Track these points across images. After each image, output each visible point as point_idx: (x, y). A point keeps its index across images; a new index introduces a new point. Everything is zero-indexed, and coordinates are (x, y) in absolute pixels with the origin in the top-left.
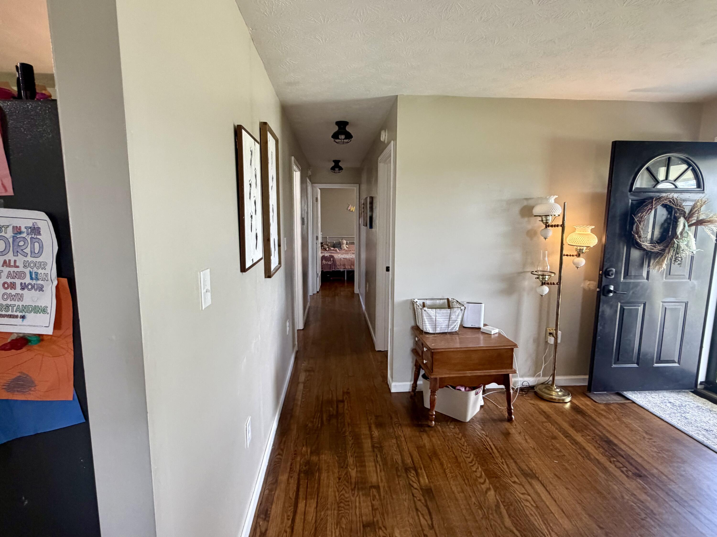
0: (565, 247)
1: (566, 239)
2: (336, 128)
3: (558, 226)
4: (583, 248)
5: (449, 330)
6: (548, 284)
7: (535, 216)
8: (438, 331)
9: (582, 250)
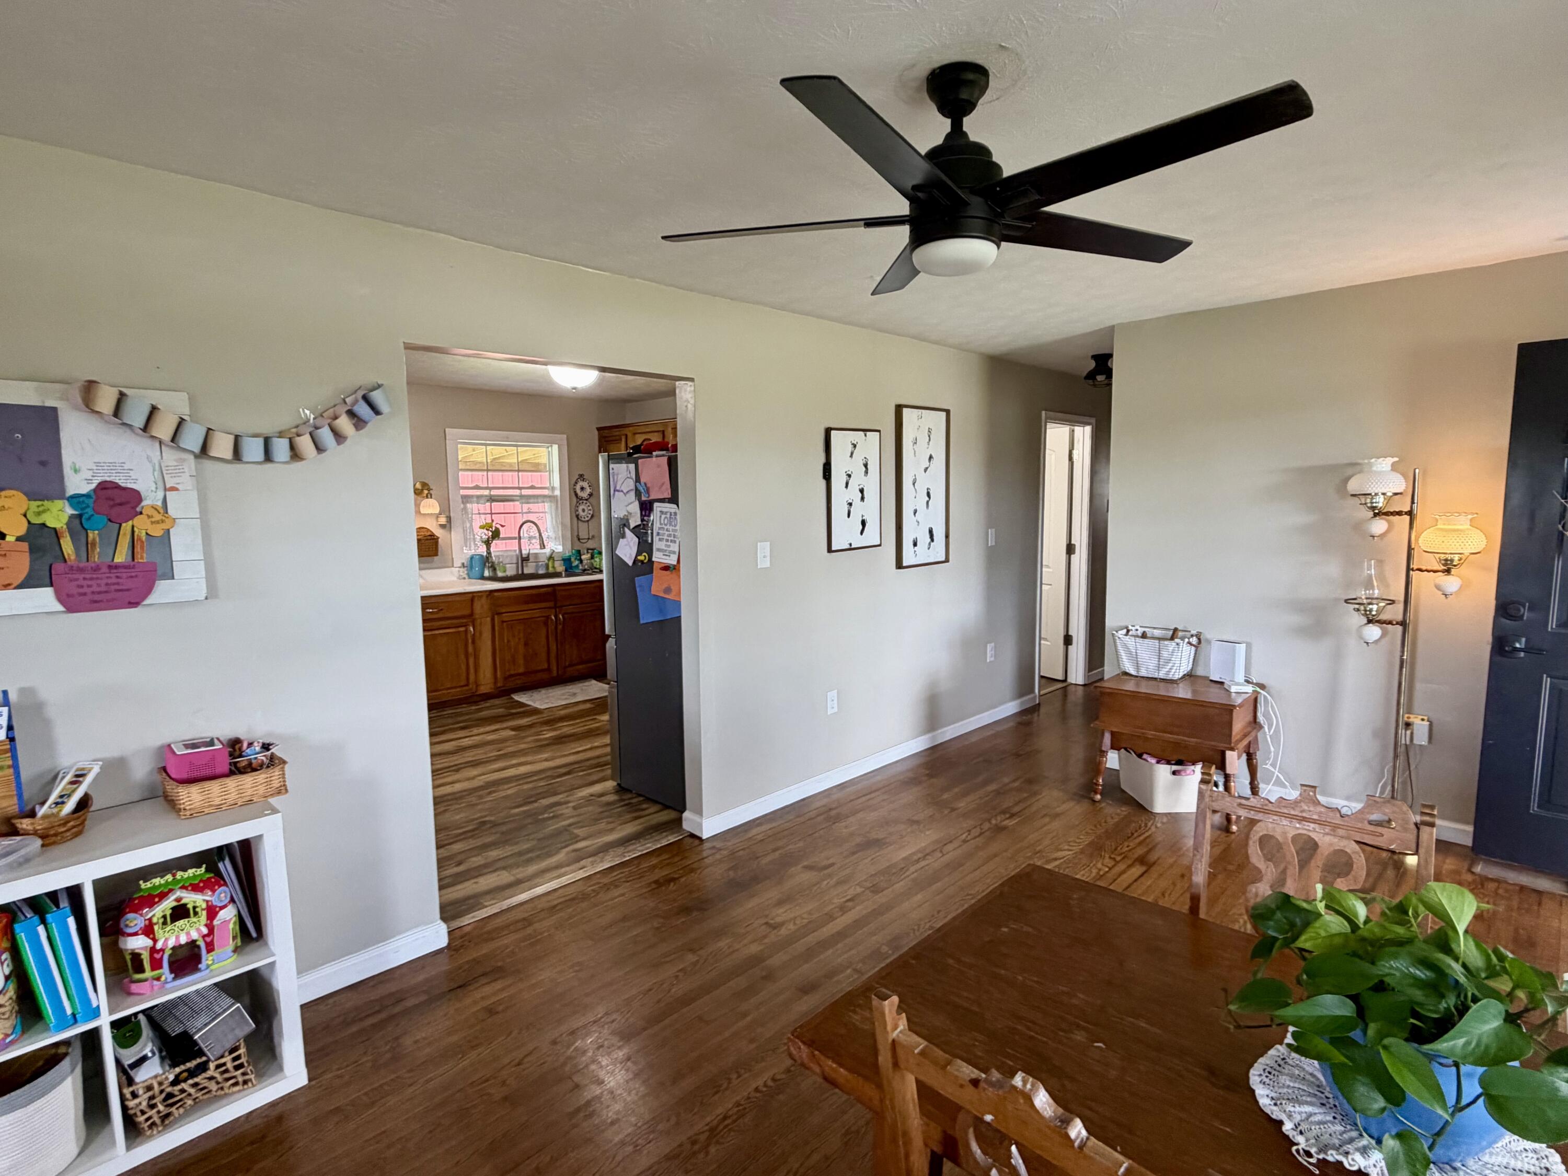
0: (1416, 554)
1: (1417, 540)
2: (1092, 364)
3: (1399, 513)
4: (1452, 556)
5: (1162, 675)
6: (1379, 622)
7: (1353, 495)
8: (1143, 673)
9: (1452, 560)
